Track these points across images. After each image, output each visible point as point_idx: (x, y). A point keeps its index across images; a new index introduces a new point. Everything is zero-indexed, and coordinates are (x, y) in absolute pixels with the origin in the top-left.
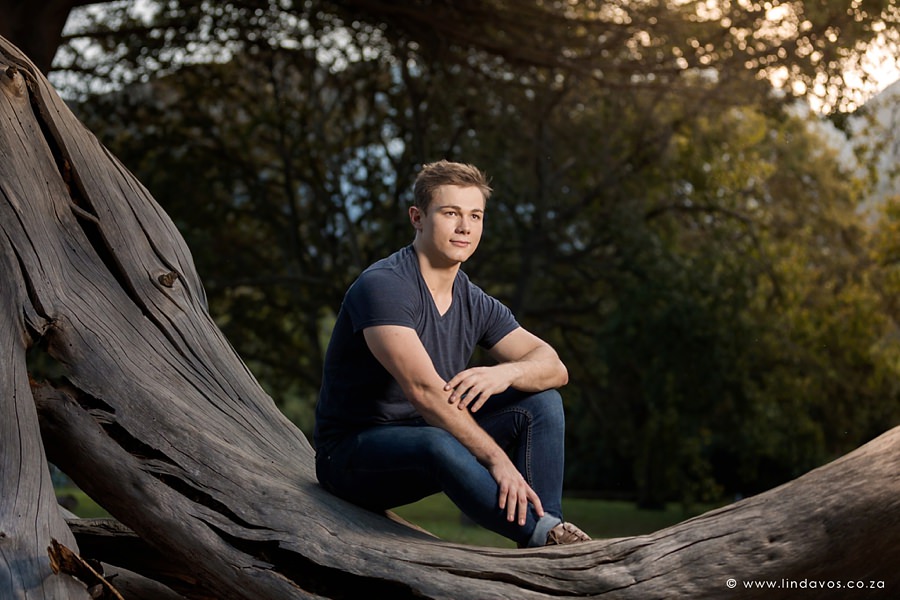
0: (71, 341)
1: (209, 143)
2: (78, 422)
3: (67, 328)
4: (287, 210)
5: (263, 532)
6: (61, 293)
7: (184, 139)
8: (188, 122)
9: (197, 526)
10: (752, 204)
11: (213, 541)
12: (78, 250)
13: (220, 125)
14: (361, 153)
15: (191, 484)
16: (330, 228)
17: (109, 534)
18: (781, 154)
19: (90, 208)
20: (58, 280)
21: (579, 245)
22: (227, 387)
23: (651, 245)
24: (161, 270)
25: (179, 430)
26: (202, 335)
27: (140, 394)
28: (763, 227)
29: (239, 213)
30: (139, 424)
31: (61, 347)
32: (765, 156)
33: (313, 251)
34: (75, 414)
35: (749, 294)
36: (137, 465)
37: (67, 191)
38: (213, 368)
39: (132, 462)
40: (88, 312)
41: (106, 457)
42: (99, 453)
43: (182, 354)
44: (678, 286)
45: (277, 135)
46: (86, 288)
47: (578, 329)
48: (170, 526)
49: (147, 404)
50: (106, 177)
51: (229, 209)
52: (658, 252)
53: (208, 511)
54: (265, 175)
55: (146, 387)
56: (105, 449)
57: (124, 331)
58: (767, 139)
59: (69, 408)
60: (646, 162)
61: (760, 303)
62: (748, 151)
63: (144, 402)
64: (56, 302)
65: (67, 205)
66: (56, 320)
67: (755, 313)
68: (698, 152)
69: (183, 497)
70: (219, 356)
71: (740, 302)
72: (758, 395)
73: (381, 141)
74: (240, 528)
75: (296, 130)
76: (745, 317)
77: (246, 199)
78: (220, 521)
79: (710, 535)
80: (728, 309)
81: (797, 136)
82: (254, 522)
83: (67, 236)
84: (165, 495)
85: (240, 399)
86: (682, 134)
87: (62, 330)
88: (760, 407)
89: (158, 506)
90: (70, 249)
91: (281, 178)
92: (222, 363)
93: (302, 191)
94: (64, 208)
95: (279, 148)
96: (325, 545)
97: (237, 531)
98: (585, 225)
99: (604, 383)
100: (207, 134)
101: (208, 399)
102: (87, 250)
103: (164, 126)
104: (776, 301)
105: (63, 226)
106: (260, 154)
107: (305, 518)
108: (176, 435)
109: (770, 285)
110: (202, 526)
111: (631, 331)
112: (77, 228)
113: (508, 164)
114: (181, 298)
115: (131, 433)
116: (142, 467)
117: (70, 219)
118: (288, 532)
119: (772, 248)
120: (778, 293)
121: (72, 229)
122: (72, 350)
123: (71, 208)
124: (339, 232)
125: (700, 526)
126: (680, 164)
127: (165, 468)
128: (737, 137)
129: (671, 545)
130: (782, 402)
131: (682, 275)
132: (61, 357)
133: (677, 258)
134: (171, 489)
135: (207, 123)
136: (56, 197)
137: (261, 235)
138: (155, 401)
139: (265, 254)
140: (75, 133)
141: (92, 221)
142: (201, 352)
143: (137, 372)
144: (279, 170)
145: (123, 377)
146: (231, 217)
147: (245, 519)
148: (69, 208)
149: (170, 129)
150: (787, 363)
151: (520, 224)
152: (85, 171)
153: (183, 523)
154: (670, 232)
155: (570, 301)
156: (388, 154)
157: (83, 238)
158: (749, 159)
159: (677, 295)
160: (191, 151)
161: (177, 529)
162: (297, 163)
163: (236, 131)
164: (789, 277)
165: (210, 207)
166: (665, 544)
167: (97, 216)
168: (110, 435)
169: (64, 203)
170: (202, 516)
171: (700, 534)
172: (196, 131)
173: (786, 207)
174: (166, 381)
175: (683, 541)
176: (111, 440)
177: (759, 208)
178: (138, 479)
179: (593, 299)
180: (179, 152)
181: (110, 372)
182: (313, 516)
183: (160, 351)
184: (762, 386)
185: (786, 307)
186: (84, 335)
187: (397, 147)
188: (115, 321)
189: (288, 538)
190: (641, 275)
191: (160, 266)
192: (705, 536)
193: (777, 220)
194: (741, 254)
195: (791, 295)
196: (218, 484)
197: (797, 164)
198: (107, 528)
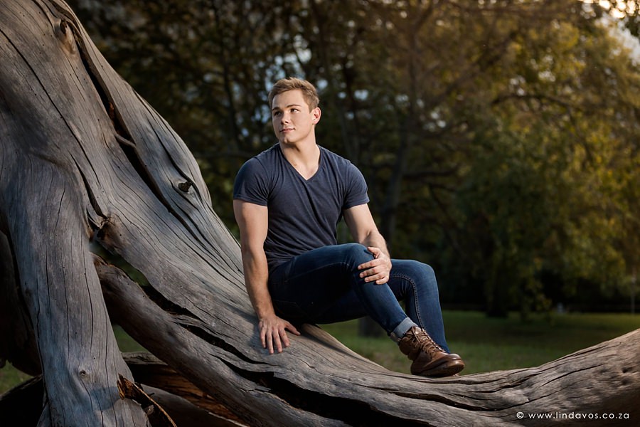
0: (121, 233)
1: (168, 56)
2: (128, 289)
3: (118, 223)
4: (226, 103)
5: (262, 366)
6: (112, 199)
7: (151, 53)
8: (153, 41)
9: (215, 361)
10: (568, 90)
11: (226, 372)
12: (122, 167)
13: (175, 42)
14: (279, 60)
15: (209, 332)
16: (258, 116)
17: (144, 363)
18: (589, 54)
19: (128, 137)
20: (110, 189)
21: (442, 124)
22: (229, 262)
23: (496, 125)
24: (180, 180)
25: (199, 294)
26: (209, 224)
27: (170, 269)
28: (578, 110)
29: (192, 106)
30: (171, 290)
31: (114, 237)
32: (578, 55)
33: (245, 132)
34: (125, 284)
35: (568, 159)
36: (171, 319)
37: (112, 125)
38: (219, 249)
39: (167, 316)
40: (131, 211)
41: (148, 314)
42: (143, 311)
43: (197, 239)
44: (517, 155)
45: (218, 49)
46: (129, 194)
47: (442, 187)
48: (195, 362)
49: (176, 276)
50: (139, 115)
51: (183, 103)
52: (500, 129)
53: (222, 351)
54: (208, 78)
55: (175, 264)
56: (147, 308)
57: (157, 224)
58: (579, 43)
59: (121, 279)
60: (491, 63)
61: (577, 165)
62: (566, 53)
63: (174, 275)
64: (109, 205)
65: (112, 135)
66: (110, 218)
67: (573, 173)
68: (529, 54)
69: (203, 341)
70: (222, 240)
71: (562, 165)
72: (576, 232)
73: (294, 51)
74: (245, 363)
75: (232, 45)
76: (566, 175)
77: (196, 96)
78: (231, 358)
79: (581, 367)
80: (554, 171)
81: (601, 40)
82: (255, 359)
83: (113, 157)
84: (192, 341)
85: (239, 270)
86: (517, 42)
87: (114, 225)
88: (576, 241)
89: (186, 348)
90: (117, 166)
91: (221, 80)
92: (225, 246)
93: (236, 88)
94: (111, 137)
95: (219, 58)
96: (306, 375)
97: (244, 365)
98: (447, 110)
99: (460, 225)
100: (167, 49)
101: (217, 271)
102: (128, 167)
103: (135, 43)
104: (588, 164)
105: (110, 151)
106: (205, 62)
107: (291, 356)
108: (197, 297)
109: (583, 151)
110: (218, 362)
111: (482, 189)
112: (120, 151)
113: (389, 68)
114: (194, 199)
115: (166, 297)
116: (174, 320)
117: (115, 145)
118: (280, 366)
119: (585, 125)
120: (590, 158)
121: (117, 152)
122: (121, 239)
123: (116, 137)
124: (265, 119)
125: (573, 361)
126: (516, 64)
127: (190, 321)
128: (557, 44)
129: (553, 374)
130: (593, 237)
131: (520, 147)
132: (114, 243)
133: (515, 134)
134: (194, 336)
135: (166, 41)
136: (105, 129)
137: (206, 121)
138: (181, 274)
139: (210, 135)
140: (116, 84)
141: (130, 146)
142: (210, 238)
143: (168, 253)
144: (219, 73)
145: (159, 258)
146: (185, 109)
147: (249, 357)
148: (114, 137)
149: (139, 45)
150: (597, 208)
151: (399, 112)
152: (125, 110)
153: (205, 360)
154: (509, 115)
155: (435, 166)
156: (299, 61)
157: (124, 159)
158: (566, 59)
159: (516, 161)
160: (155, 62)
161: (200, 363)
162: (232, 69)
163: (188, 45)
164: (598, 146)
165: (170, 102)
166: (548, 374)
167: (134, 143)
168: (150, 298)
169: (110, 134)
170: (218, 355)
171: (574, 367)
172: (159, 47)
173: (593, 92)
174: (187, 259)
175: (562, 372)
176: (152, 302)
177: (573, 93)
178: (172, 329)
179: (453, 165)
180: (147, 62)
181: (149, 254)
182: (297, 354)
183: (182, 237)
184: (579, 226)
185: (596, 168)
186: (129, 228)
187: (305, 56)
188: (150, 217)
189: (280, 370)
190: (489, 148)
191: (178, 176)
192: (578, 368)
193: (587, 103)
194: (563, 130)
195: (599, 159)
196: (228, 332)
197: (601, 60)
198: (142, 359)
